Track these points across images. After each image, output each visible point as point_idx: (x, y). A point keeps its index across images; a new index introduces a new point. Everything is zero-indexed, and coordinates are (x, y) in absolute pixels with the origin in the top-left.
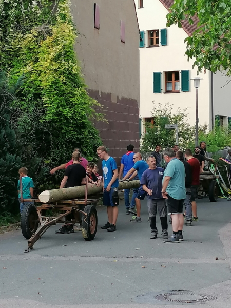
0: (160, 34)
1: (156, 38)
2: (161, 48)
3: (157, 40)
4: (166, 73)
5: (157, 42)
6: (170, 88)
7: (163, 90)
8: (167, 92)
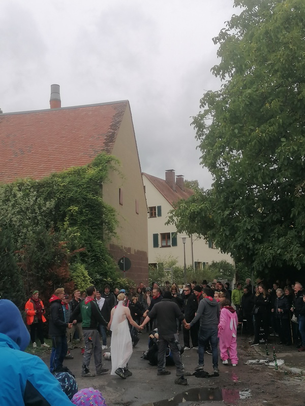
0: (157, 209)
1: (154, 212)
2: (158, 218)
3: (155, 213)
4: (161, 234)
5: (155, 215)
6: (164, 244)
7: (160, 246)
8: (163, 247)
